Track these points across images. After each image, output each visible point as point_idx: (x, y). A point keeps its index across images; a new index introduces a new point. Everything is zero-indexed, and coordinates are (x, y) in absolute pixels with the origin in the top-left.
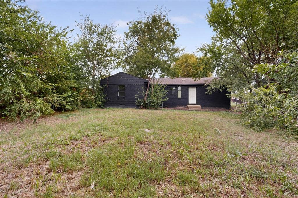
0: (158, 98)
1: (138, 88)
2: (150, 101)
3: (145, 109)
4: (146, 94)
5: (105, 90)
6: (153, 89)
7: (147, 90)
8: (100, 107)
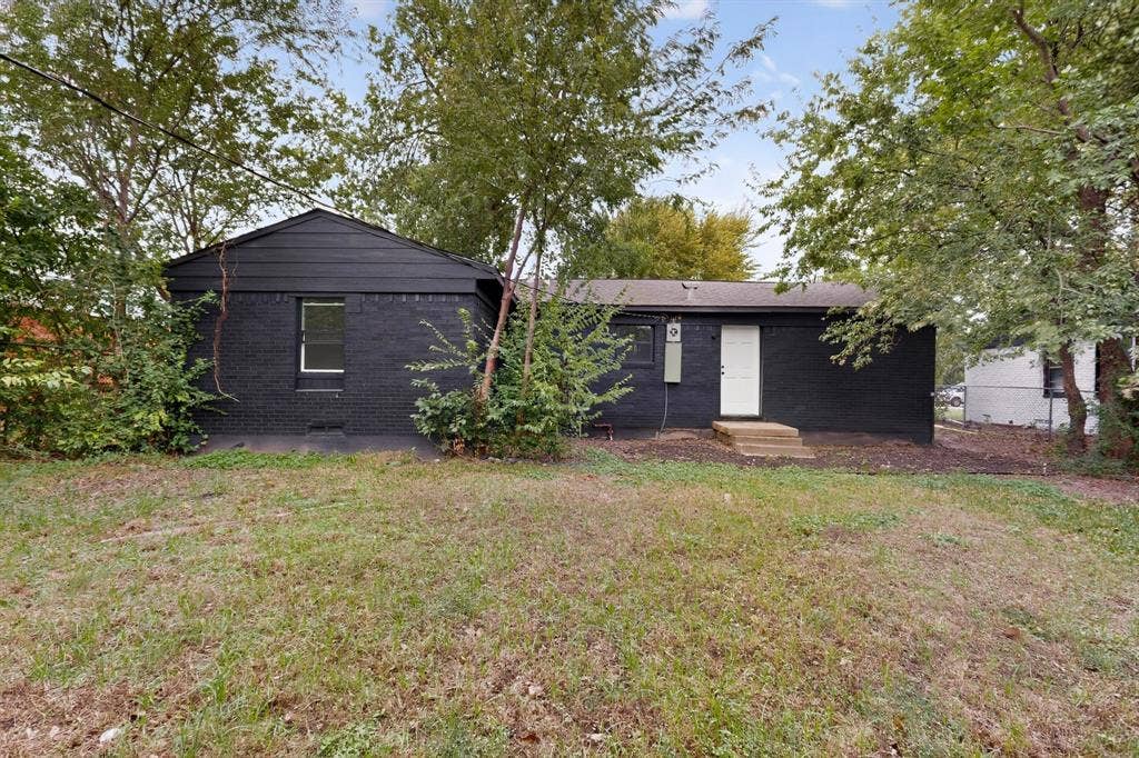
0: (565, 387)
1: (433, 316)
2: (516, 408)
3: (484, 454)
4: (490, 356)
5: (200, 333)
6: (532, 324)
7: (491, 336)
8: (165, 442)
